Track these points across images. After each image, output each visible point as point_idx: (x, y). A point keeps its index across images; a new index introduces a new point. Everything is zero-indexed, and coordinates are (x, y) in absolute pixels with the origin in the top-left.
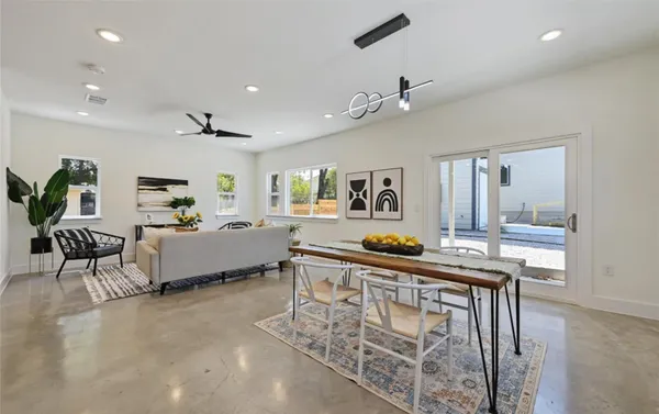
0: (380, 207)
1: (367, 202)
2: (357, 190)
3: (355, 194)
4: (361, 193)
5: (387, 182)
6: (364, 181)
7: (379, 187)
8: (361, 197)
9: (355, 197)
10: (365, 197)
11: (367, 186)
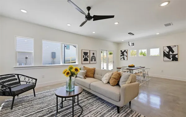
0: (92, 60)
1: (89, 59)
2: (86, 55)
3: (85, 56)
4: (87, 56)
5: (93, 54)
6: (88, 53)
7: (92, 55)
8: (87, 57)
9: (85, 57)
10: (88, 57)
11: (88, 54)
